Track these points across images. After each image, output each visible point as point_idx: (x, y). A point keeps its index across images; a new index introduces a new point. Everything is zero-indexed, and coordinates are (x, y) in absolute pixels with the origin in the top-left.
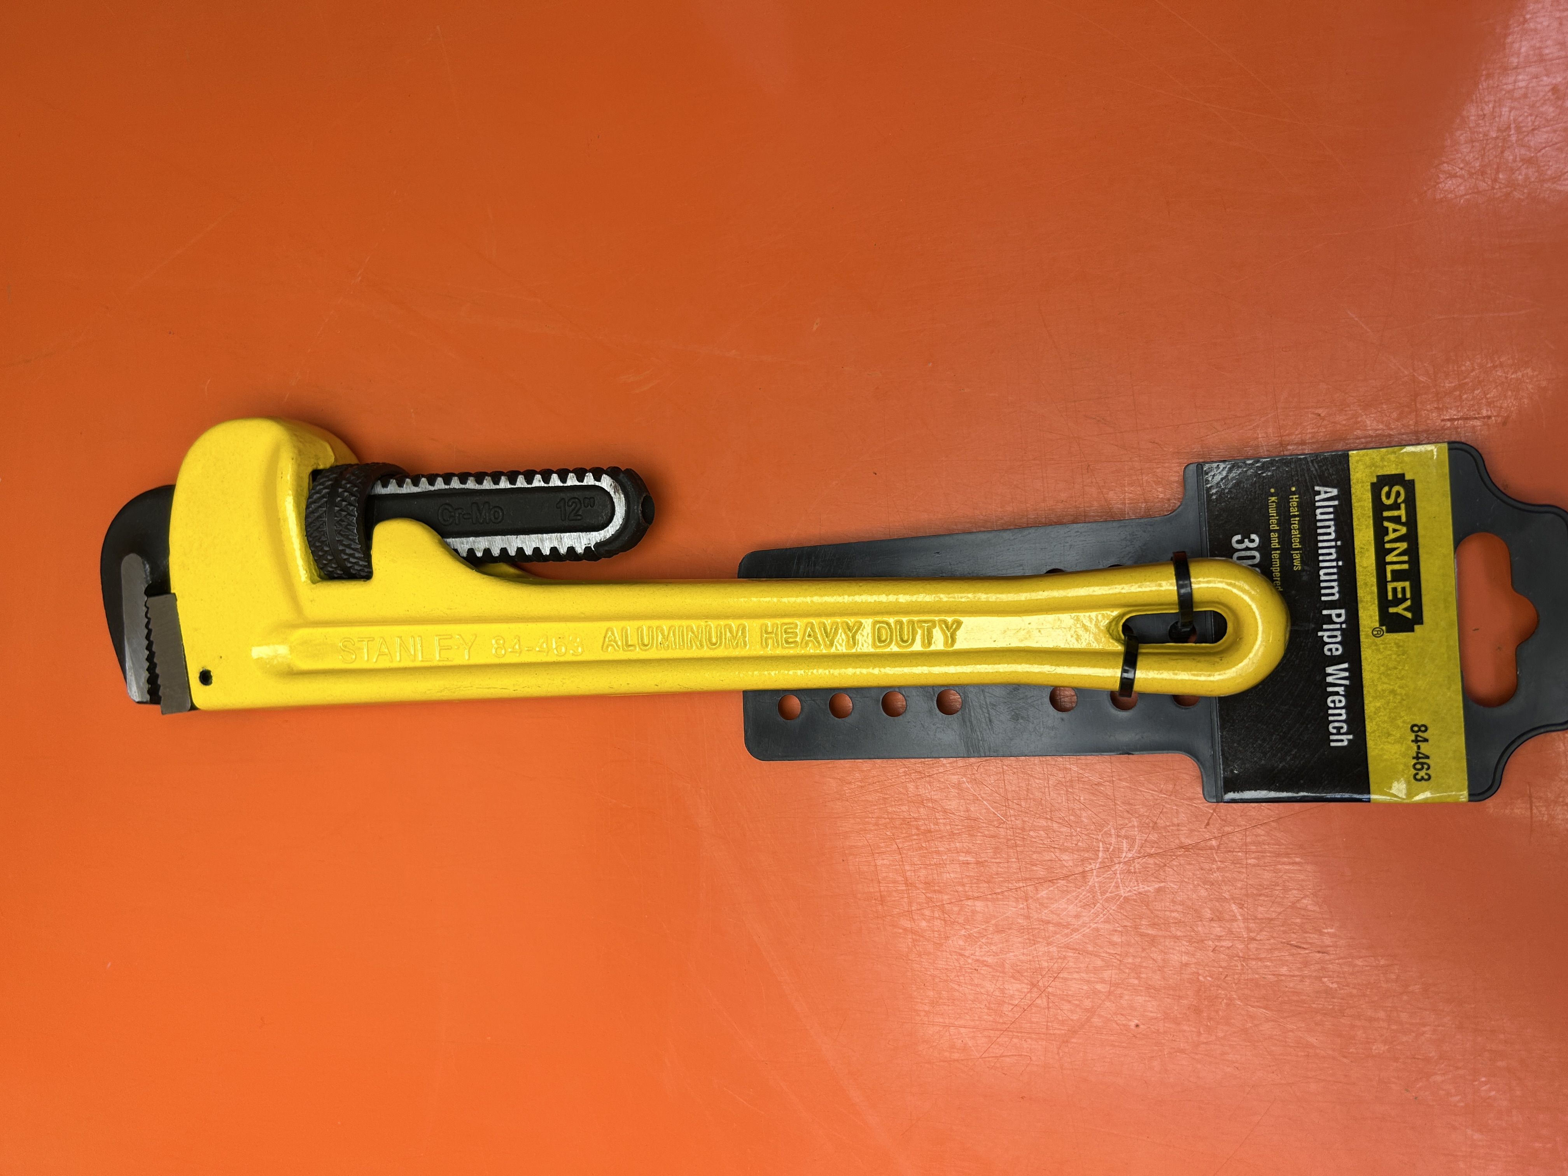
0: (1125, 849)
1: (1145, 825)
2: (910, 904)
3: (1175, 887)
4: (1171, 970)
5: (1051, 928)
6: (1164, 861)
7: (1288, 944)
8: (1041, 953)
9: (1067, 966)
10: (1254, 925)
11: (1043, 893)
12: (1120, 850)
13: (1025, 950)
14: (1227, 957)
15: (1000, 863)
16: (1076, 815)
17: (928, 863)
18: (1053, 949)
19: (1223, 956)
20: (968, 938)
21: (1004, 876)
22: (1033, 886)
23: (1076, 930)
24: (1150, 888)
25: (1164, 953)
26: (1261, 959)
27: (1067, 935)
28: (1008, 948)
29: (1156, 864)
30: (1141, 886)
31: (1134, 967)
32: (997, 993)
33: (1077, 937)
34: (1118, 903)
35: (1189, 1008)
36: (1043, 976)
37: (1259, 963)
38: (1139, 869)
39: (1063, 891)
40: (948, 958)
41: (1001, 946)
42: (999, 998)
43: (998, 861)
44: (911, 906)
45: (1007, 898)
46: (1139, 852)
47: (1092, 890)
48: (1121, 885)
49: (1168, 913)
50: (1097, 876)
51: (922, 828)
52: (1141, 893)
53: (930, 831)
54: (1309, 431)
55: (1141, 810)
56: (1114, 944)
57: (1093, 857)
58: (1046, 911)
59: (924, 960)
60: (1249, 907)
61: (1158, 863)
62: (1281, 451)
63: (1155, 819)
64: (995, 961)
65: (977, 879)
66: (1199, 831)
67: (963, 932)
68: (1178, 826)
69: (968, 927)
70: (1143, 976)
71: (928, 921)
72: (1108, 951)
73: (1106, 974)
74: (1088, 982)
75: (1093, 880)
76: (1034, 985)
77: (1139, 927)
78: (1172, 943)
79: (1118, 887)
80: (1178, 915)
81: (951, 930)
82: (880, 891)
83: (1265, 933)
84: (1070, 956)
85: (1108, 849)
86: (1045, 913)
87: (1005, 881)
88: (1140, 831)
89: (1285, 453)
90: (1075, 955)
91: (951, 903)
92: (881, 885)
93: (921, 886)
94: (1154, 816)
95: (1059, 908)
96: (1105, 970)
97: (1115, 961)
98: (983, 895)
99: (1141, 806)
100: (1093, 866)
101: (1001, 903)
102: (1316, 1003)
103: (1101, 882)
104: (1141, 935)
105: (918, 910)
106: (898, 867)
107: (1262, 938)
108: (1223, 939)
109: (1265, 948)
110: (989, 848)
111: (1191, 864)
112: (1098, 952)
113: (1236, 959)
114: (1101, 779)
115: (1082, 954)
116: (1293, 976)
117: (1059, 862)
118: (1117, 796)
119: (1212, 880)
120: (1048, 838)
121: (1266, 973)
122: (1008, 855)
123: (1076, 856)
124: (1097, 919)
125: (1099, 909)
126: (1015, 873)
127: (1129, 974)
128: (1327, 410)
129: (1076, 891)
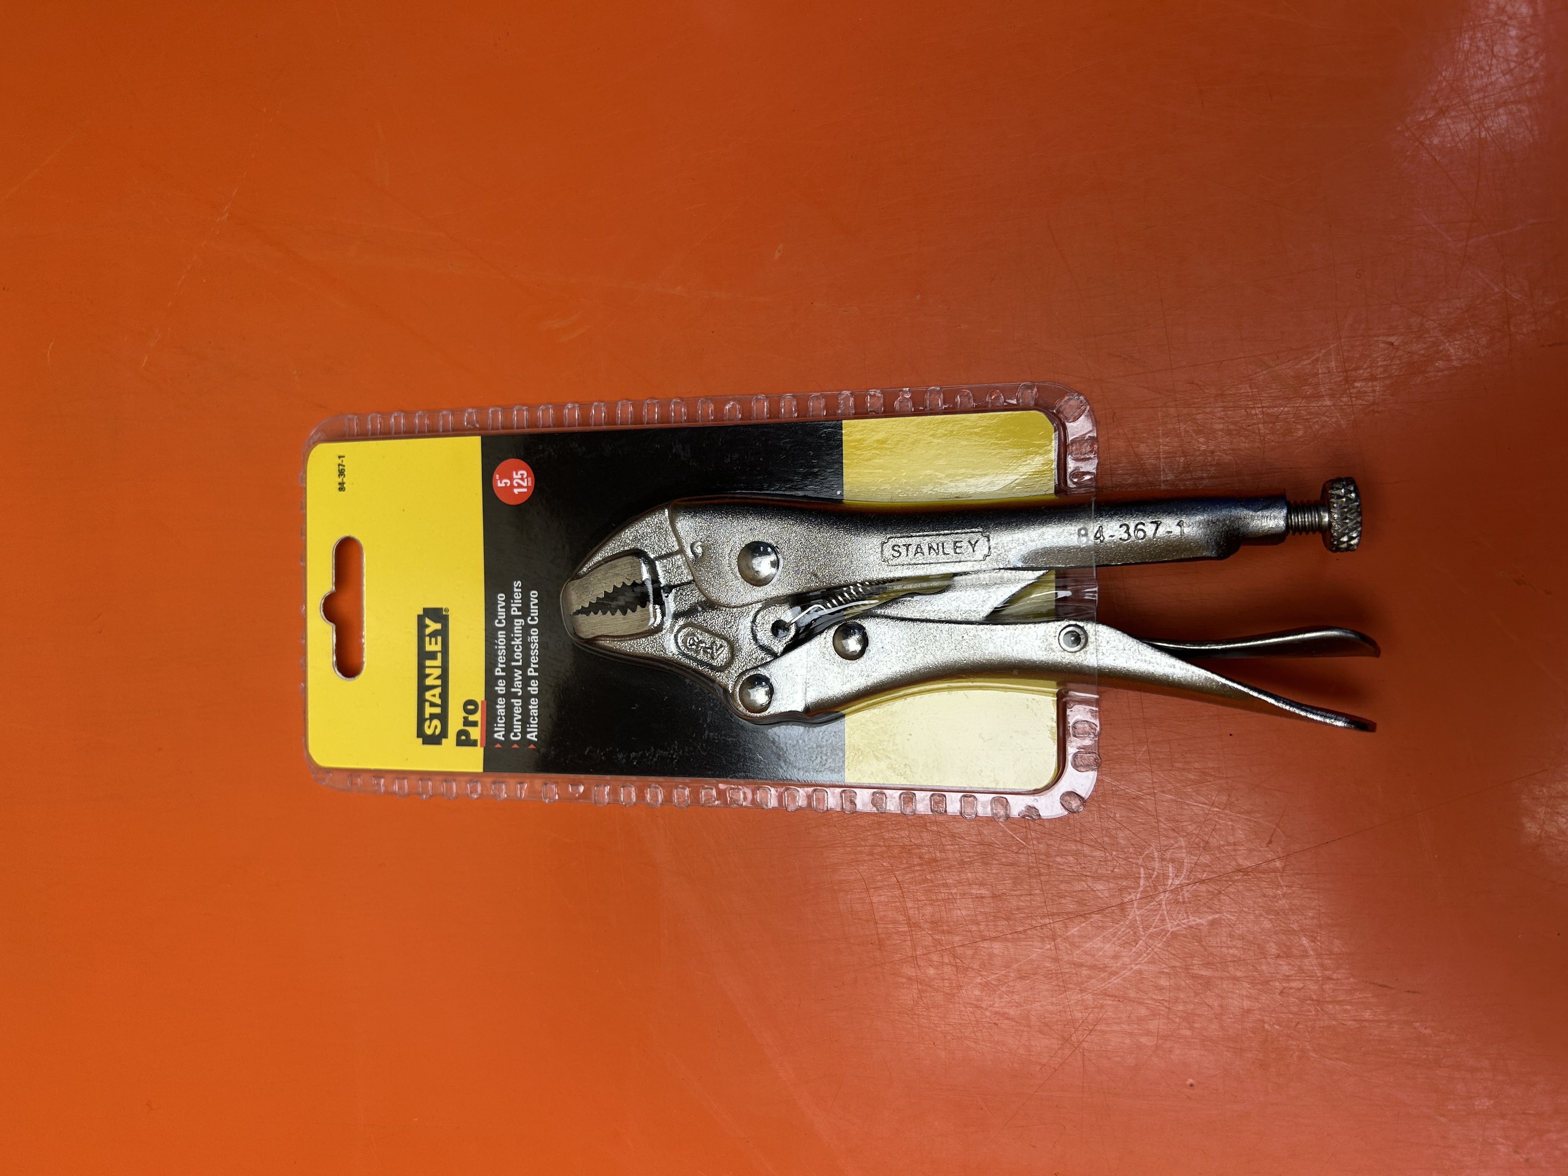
0: (1171, 875)
1: (1195, 846)
2: (914, 947)
3: (1232, 918)
4: (1231, 1018)
5: (1084, 972)
6: (1218, 887)
7: (1371, 983)
8: (1073, 1002)
9: (1104, 1016)
10: (1329, 962)
11: (1074, 931)
12: (1166, 877)
13: (1054, 999)
14: (1297, 1001)
15: (1021, 895)
16: (1111, 837)
17: (934, 898)
18: (1088, 997)
19: (1293, 999)
20: (985, 986)
21: (1027, 911)
22: (1062, 922)
23: (1114, 973)
24: (1202, 920)
25: (1222, 997)
26: (1339, 1002)
27: (1104, 980)
28: (1034, 998)
29: (1209, 891)
30: (1192, 918)
31: (1185, 1015)
32: (1022, 1051)
33: (1116, 981)
34: (1164, 940)
35: (1253, 1063)
36: (1076, 1030)
37: (1337, 1007)
38: (1188, 898)
39: (1098, 928)
40: (962, 1011)
41: (1025, 994)
42: (1024, 1057)
43: (1018, 893)
44: (915, 951)
45: (1030, 938)
46: (1189, 878)
47: (1133, 926)
48: (1167, 918)
49: (1224, 950)
50: (1137, 908)
51: (926, 857)
52: (1191, 927)
53: (935, 860)
54: (1380, 364)
55: (1189, 827)
56: (1160, 989)
57: (1133, 885)
58: (1078, 952)
59: (933, 1015)
60: (1322, 940)
61: (1211, 890)
62: (1346, 390)
63: (1207, 838)
64: (1018, 1012)
65: (994, 916)
66: (1260, 851)
67: (978, 980)
68: (1235, 845)
69: (984, 973)
70: (1196, 1025)
71: (936, 968)
72: (1154, 997)
73: (1153, 1025)
74: (1131, 1034)
75: (1135, 913)
76: (1066, 1040)
77: (1191, 967)
78: (1230, 986)
79: (1163, 920)
80: (1237, 952)
81: (964, 977)
82: (878, 934)
83: (1343, 971)
84: (1107, 1005)
85: (1151, 876)
86: (1077, 954)
87: (1027, 918)
88: (1188, 852)
89: (1351, 391)
90: (1114, 1003)
91: (963, 946)
92: (878, 926)
93: (927, 926)
94: (1205, 834)
95: (1093, 947)
96: (1151, 1020)
97: (1162, 1008)
98: (1001, 934)
99: (1190, 823)
100: (1133, 896)
101: (1024, 943)
102: (1407, 1052)
103: (1143, 915)
104: (1193, 977)
105: (924, 955)
106: (898, 904)
107: (1340, 977)
108: (1293, 980)
109: (1344, 988)
110: (1007, 879)
111: (1251, 890)
112: (1142, 998)
113: (1308, 1002)
114: (1139, 791)
115: (1123, 1001)
116: (1379, 1021)
117: (1092, 893)
118: (1160, 812)
119: (1277, 908)
120: (1078, 864)
121: (1345, 1018)
122: (1031, 886)
123: (1112, 885)
124: (1140, 959)
125: (1142, 948)
126: (1040, 907)
127: (1180, 1024)
128: (1402, 337)
129: (1113, 927)
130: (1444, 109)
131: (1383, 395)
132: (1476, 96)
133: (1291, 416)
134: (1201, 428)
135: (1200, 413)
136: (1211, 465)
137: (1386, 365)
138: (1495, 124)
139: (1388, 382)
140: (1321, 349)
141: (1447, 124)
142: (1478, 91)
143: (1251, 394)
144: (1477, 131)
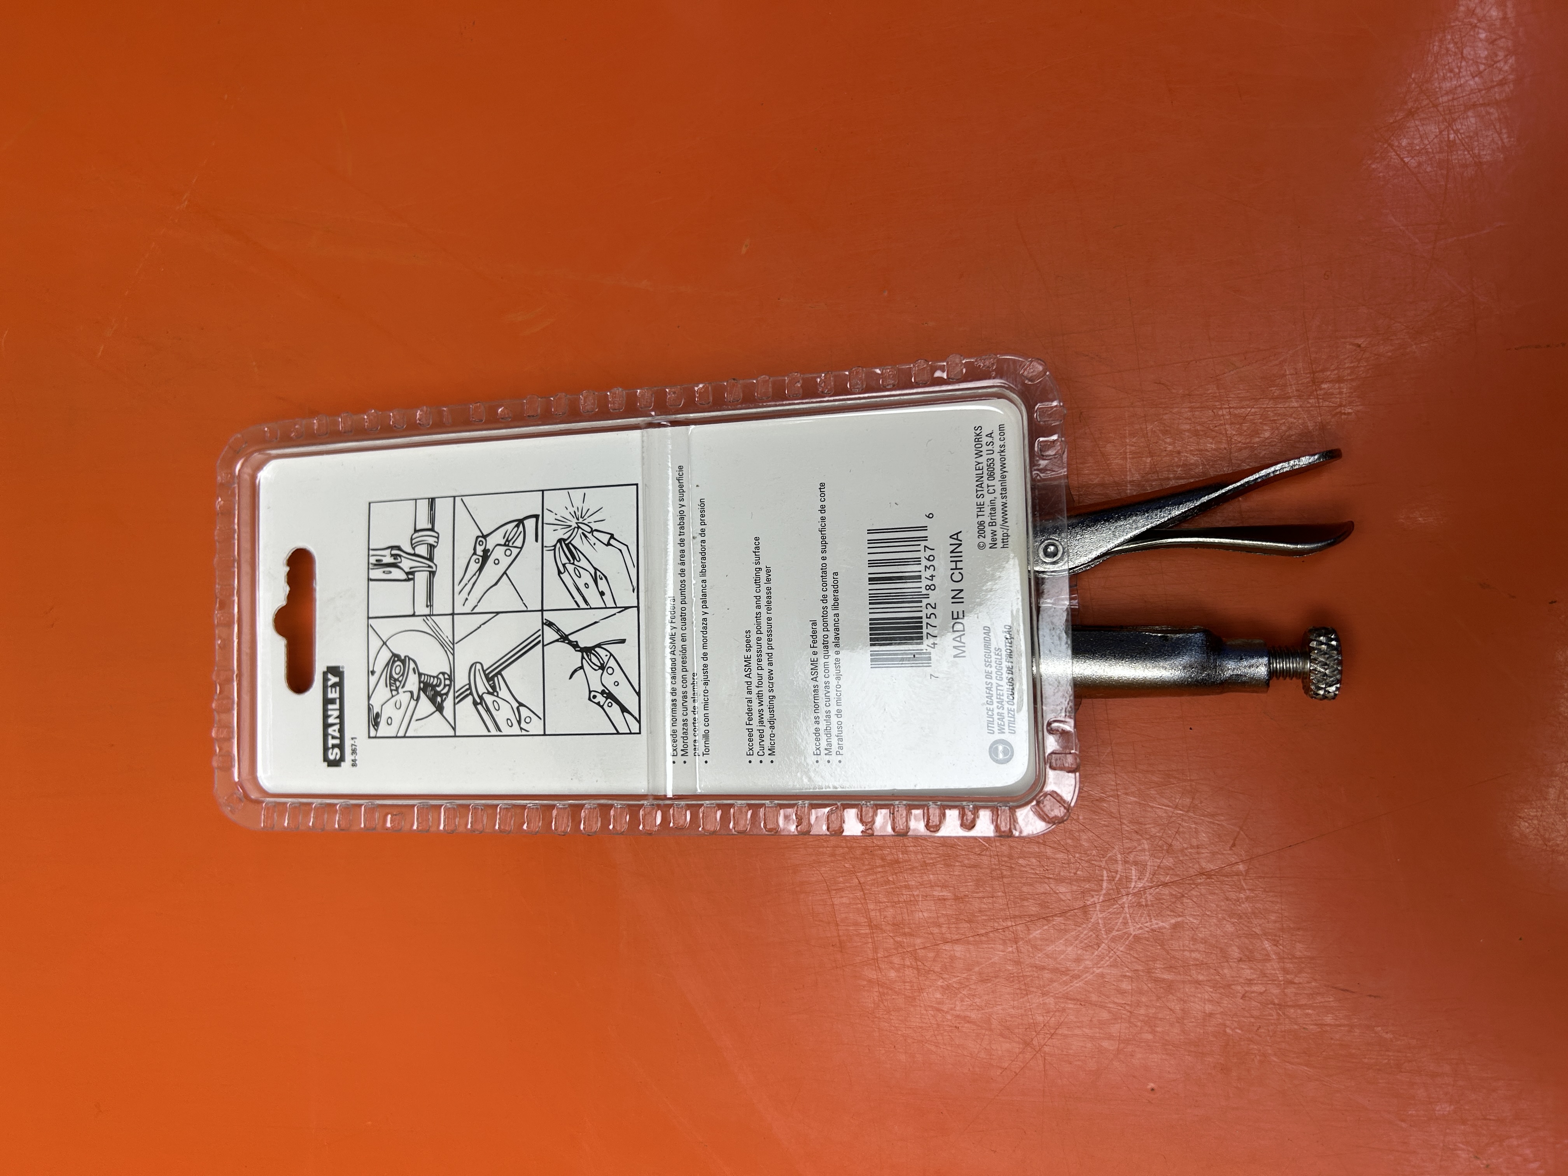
0: (1134, 877)
1: (1158, 848)
2: (875, 950)
3: (1195, 921)
4: (1193, 1022)
5: (1046, 975)
6: (1181, 891)
7: (1333, 987)
8: (1034, 1005)
9: (1066, 1020)
10: (1291, 966)
11: (1036, 933)
12: (1128, 879)
13: (1015, 1002)
14: (1259, 1005)
15: (984, 898)
16: (1073, 838)
17: (896, 899)
18: (1050, 1001)
19: (1255, 1003)
20: (946, 990)
21: (989, 913)
22: (1024, 925)
23: (1076, 977)
24: (1165, 924)
25: (1183, 1000)
26: (1301, 1007)
27: (1065, 983)
28: (995, 1001)
29: (1171, 894)
30: (1154, 921)
31: (1146, 1019)
32: (983, 1055)
33: (1078, 985)
34: (1127, 943)
35: (1214, 1067)
36: (1038, 1033)
37: (1299, 1011)
38: (1151, 901)
39: (1060, 931)
40: (923, 1014)
41: (986, 997)
42: (985, 1061)
43: (981, 895)
44: (877, 953)
45: (992, 940)
46: (1151, 881)
47: (1095, 929)
48: (1130, 921)
49: (1187, 954)
50: (1100, 911)
51: (889, 858)
52: (1152, 930)
53: (897, 862)
54: (1347, 365)
55: (1153, 829)
56: (1122, 992)
57: (1096, 888)
58: (1040, 955)
59: (894, 1018)
60: (1285, 944)
61: (1174, 893)
62: (1313, 391)
63: (1170, 841)
64: (980, 1016)
65: (956, 919)
66: (1223, 854)
67: (940, 983)
68: (1198, 848)
69: (946, 976)
70: (1158, 1029)
71: (898, 970)
72: (1116, 1000)
73: (1115, 1029)
74: (1092, 1038)
75: (1097, 916)
76: (1027, 1044)
77: (1153, 971)
78: (1193, 990)
79: (1125, 923)
80: (1199, 955)
81: (925, 980)
82: (839, 936)
83: (1305, 975)
84: (1069, 1009)
85: (1113, 878)
86: (1039, 957)
87: (990, 920)
88: (1151, 855)
89: (1318, 392)
90: (1076, 1007)
91: (924, 948)
92: (840, 928)
93: (888, 928)
94: (1169, 837)
95: (1055, 950)
96: (1114, 1023)
97: (1124, 1012)
98: (963, 937)
99: (1153, 825)
100: (1095, 899)
101: (986, 946)
102: (1368, 1057)
103: (1106, 918)
104: (1155, 980)
105: (885, 957)
106: (860, 906)
107: (1301, 981)
108: (1255, 984)
109: (1305, 992)
110: (970, 880)
111: (1214, 894)
112: (1104, 1002)
113: (1270, 1006)
114: (1102, 793)
115: (1085, 1005)
116: (1340, 1026)
117: (1055, 895)
118: (1123, 814)
119: (1240, 912)
120: (1040, 867)
121: (1308, 1023)
122: (993, 888)
123: (1075, 888)
124: (1102, 962)
125: (1105, 951)
126: (1001, 910)
127: (1141, 1028)
128: (1369, 339)
129: (1075, 930)
130: (1413, 110)
131: (1349, 397)
132: (1445, 99)
133: (1258, 417)
134: (1168, 428)
135: (1167, 414)
136: (1178, 466)
137: (1353, 366)
138: (1463, 127)
139: (1354, 384)
140: (1289, 350)
141: (1417, 126)
142: (1447, 94)
143: (1218, 394)
144: (1445, 133)
